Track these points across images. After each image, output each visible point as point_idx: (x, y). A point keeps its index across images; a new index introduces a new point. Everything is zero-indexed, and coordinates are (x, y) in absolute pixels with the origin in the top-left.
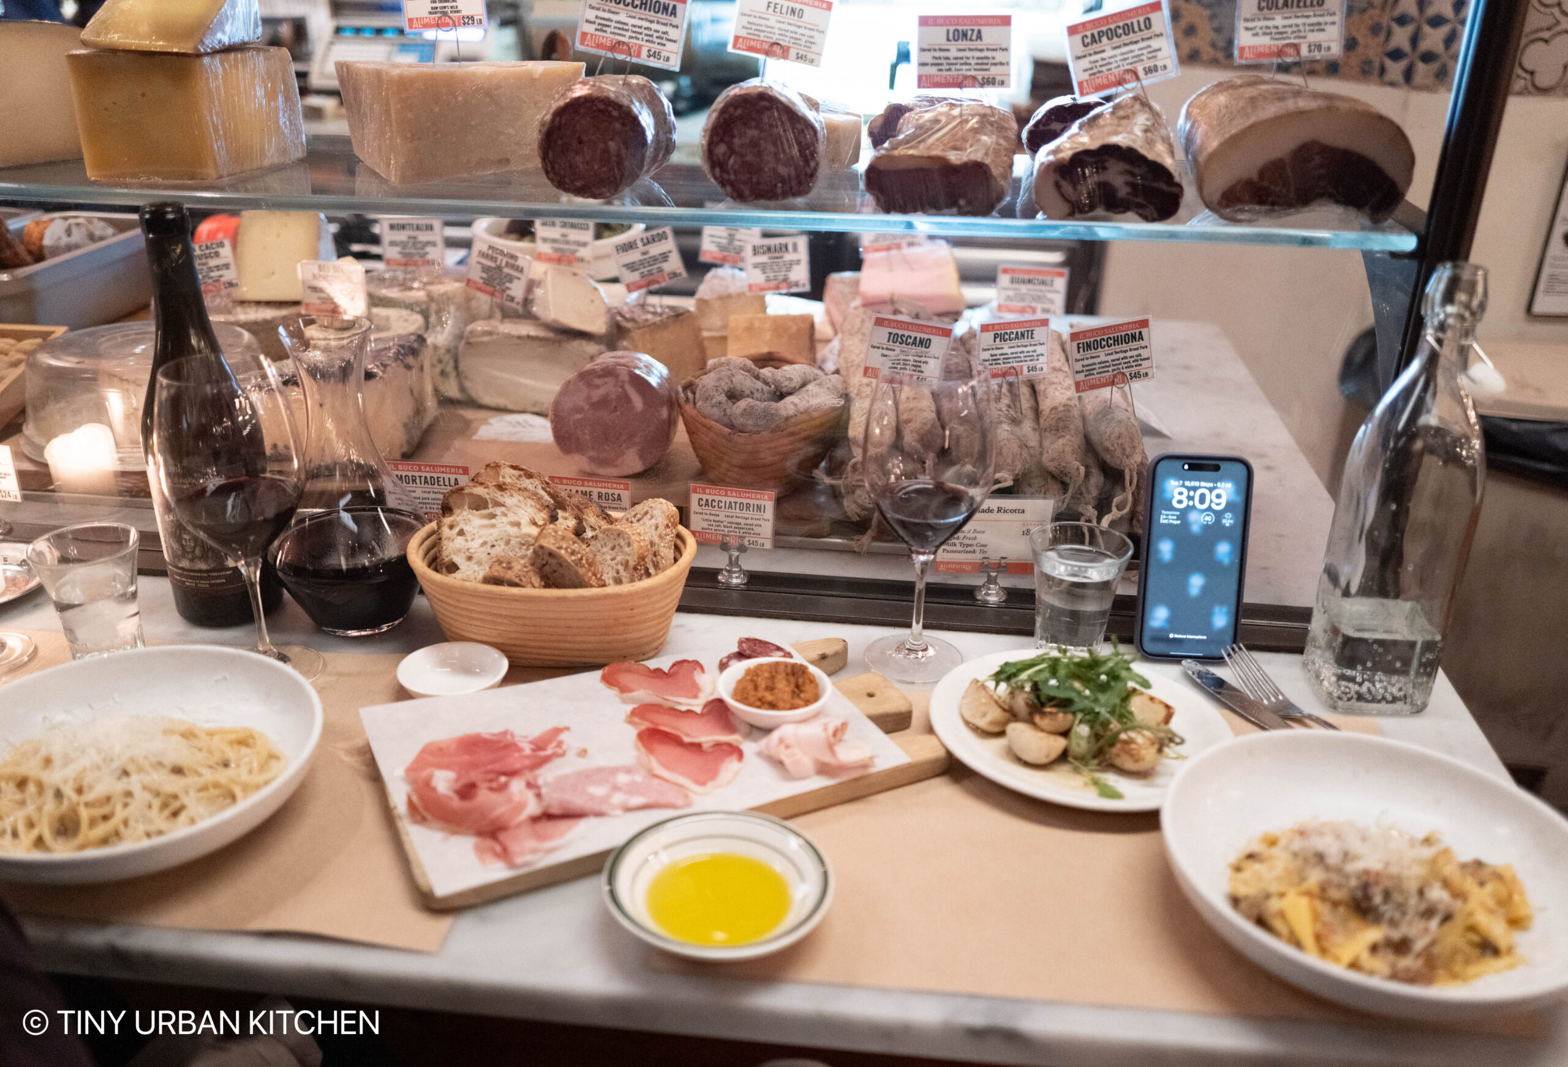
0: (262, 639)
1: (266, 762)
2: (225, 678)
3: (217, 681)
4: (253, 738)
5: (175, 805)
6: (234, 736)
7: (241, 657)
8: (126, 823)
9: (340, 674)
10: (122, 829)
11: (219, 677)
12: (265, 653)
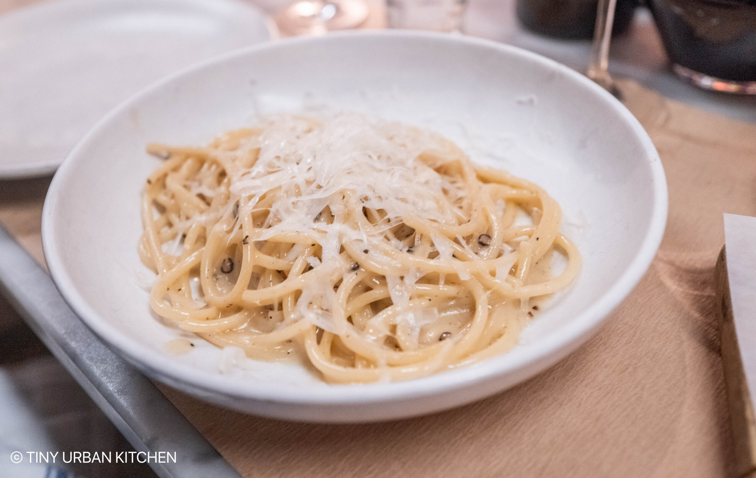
0: (597, 62)
1: (547, 255)
2: (531, 102)
3: (520, 103)
4: (540, 207)
5: (377, 294)
6: (513, 193)
7: (562, 76)
8: (297, 294)
9: (687, 137)
10: (288, 304)
11: (524, 98)
12: (596, 81)
